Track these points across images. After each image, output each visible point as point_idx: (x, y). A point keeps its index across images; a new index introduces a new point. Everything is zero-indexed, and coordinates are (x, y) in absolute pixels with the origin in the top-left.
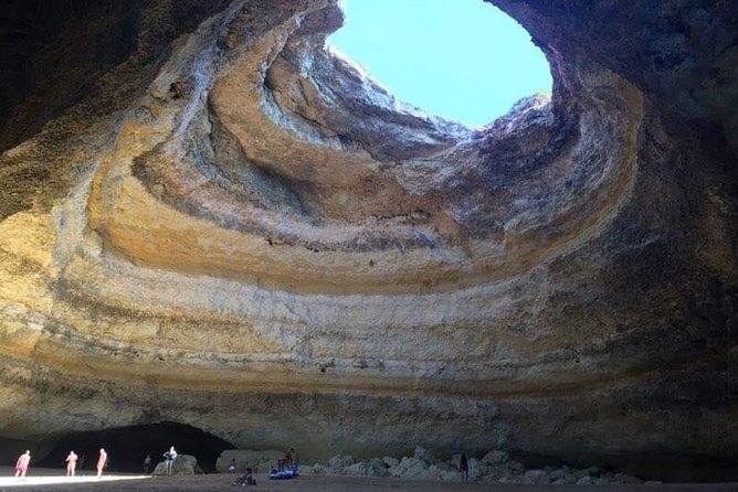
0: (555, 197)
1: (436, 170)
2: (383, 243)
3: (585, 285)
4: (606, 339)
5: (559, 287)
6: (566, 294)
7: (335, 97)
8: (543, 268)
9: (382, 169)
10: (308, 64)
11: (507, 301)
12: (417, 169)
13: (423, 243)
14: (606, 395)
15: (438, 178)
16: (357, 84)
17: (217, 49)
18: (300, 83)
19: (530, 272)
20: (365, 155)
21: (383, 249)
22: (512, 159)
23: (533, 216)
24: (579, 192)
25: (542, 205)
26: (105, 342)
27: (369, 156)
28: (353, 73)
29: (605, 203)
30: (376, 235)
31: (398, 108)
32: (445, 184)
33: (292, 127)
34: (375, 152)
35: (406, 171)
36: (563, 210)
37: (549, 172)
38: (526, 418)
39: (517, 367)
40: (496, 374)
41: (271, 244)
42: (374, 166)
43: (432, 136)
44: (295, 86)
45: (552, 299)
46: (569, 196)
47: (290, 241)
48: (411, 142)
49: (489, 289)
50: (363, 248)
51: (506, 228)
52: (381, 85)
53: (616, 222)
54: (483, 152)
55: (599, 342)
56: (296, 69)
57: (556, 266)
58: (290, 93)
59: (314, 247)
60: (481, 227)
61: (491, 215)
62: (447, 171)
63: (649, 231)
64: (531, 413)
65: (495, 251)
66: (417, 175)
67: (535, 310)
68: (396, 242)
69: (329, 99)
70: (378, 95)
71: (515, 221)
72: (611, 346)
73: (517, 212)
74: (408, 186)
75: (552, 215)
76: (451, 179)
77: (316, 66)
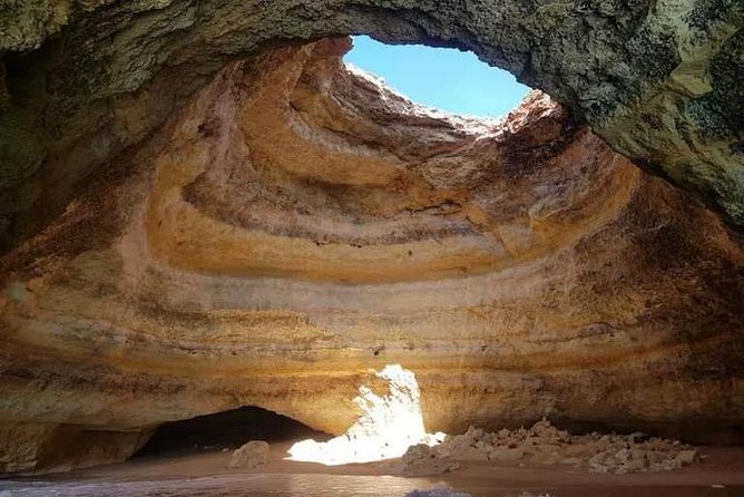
0: (573, 183)
1: (459, 165)
2: (419, 235)
3: (610, 265)
4: (636, 314)
5: (586, 267)
6: (594, 273)
7: (356, 110)
8: (569, 249)
9: (409, 168)
10: (327, 84)
11: (539, 281)
12: (441, 166)
13: (455, 232)
14: (642, 366)
15: (461, 173)
16: (375, 96)
17: (236, 90)
18: (323, 102)
19: (558, 253)
20: (392, 158)
21: (419, 239)
22: (529, 150)
23: (554, 201)
24: (594, 178)
25: (562, 191)
26: (182, 343)
27: (396, 158)
28: (371, 86)
29: (618, 187)
30: (411, 228)
31: (418, 112)
32: (469, 177)
33: (322, 141)
34: (401, 154)
35: (432, 168)
36: (582, 195)
37: (564, 159)
38: (569, 388)
39: (555, 341)
40: (537, 348)
41: (318, 244)
42: (402, 166)
43: (452, 134)
44: (320, 105)
45: (580, 278)
46: (585, 180)
47: (334, 240)
48: (432, 142)
49: (521, 270)
50: (402, 240)
51: (530, 213)
52: (398, 94)
53: (630, 206)
54: (500, 145)
55: (630, 317)
56: (317, 89)
57: (581, 247)
58: (316, 112)
59: (356, 243)
60: (508, 214)
61: (515, 202)
62: (469, 166)
63: (660, 216)
64: (574, 385)
65: (523, 235)
66: (442, 171)
67: (566, 289)
68: (430, 233)
69: (351, 113)
70: (396, 103)
71: (538, 206)
72: (641, 321)
73: (538, 198)
74: (435, 182)
75: (571, 200)
76: (473, 172)
77: (335, 85)
